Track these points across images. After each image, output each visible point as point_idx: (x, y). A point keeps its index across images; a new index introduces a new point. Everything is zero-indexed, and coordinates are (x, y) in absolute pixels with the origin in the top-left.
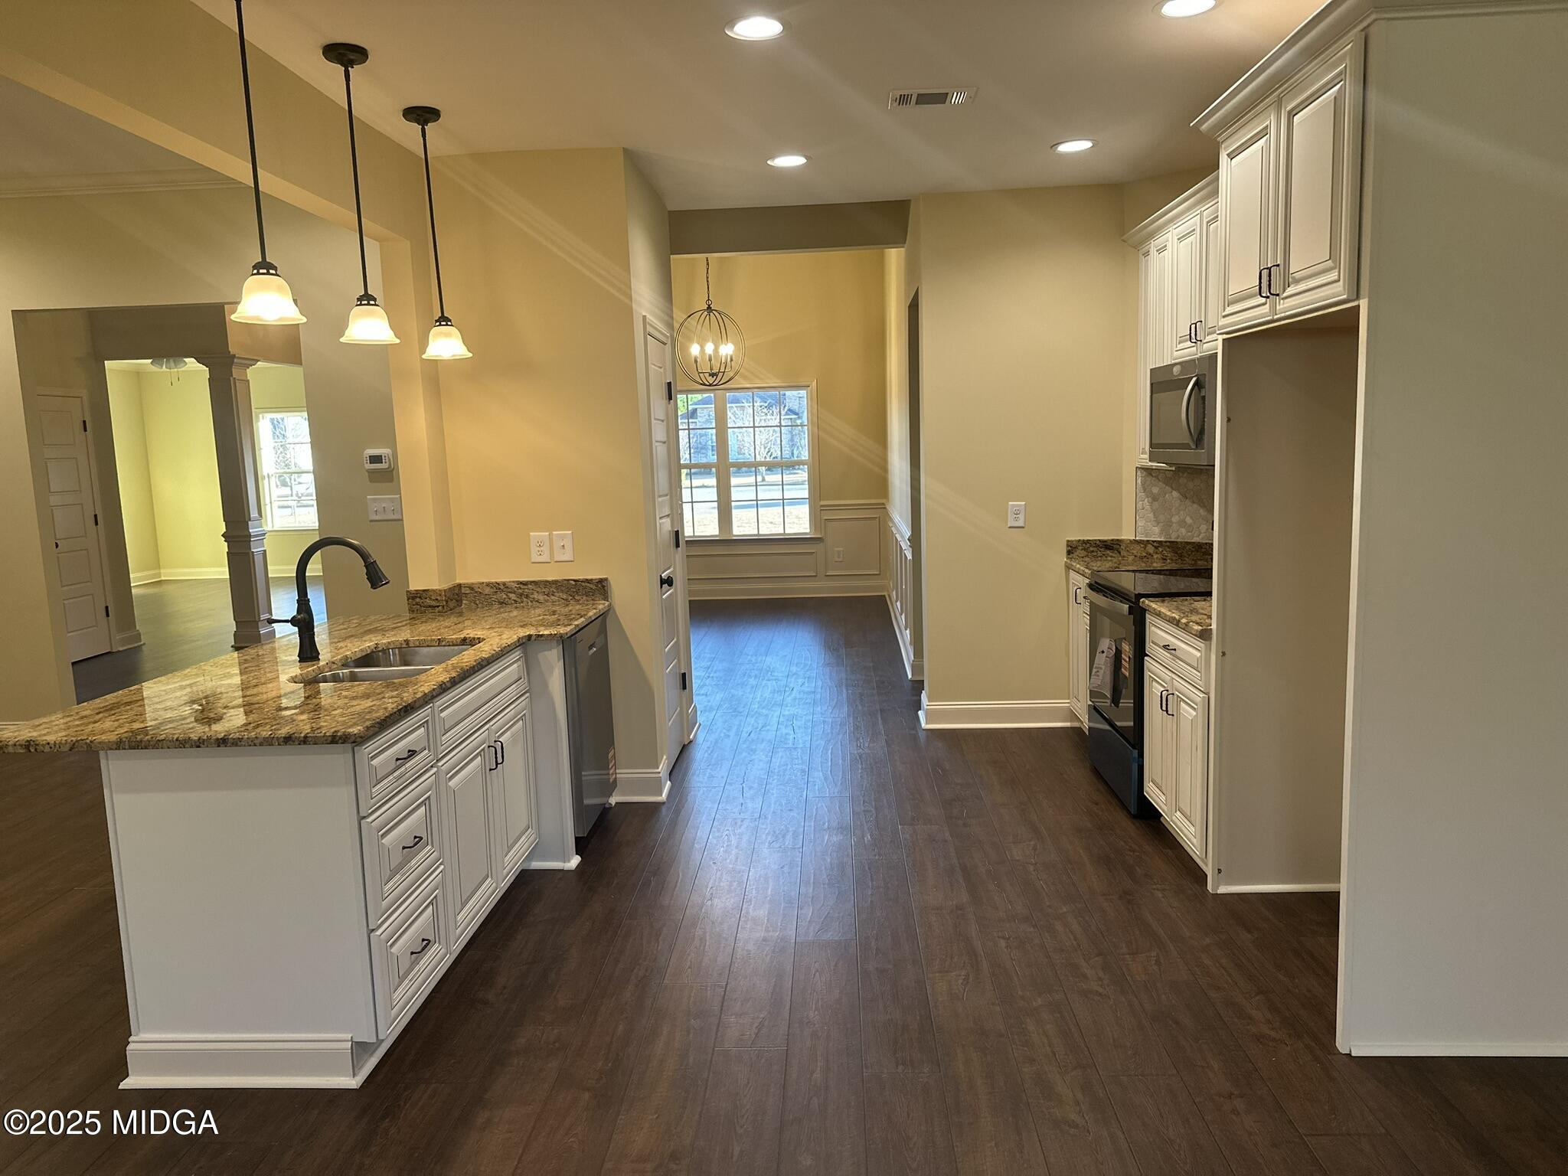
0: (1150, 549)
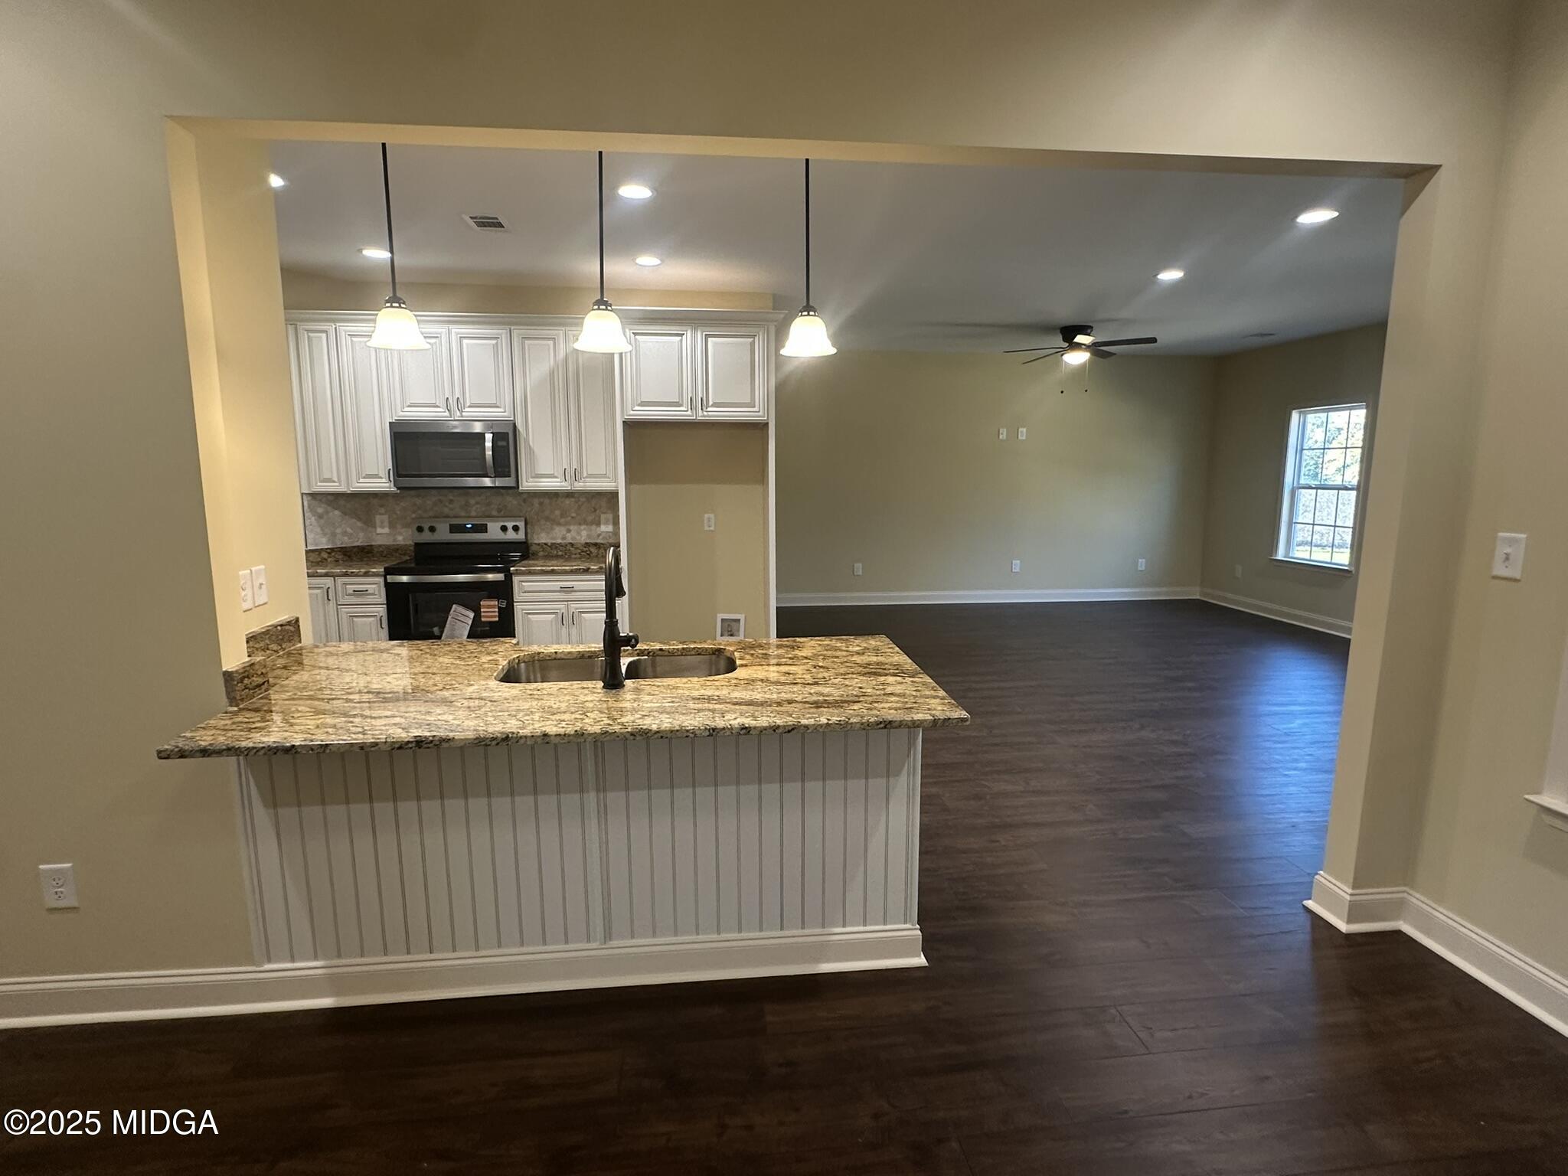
0: (325, 555)
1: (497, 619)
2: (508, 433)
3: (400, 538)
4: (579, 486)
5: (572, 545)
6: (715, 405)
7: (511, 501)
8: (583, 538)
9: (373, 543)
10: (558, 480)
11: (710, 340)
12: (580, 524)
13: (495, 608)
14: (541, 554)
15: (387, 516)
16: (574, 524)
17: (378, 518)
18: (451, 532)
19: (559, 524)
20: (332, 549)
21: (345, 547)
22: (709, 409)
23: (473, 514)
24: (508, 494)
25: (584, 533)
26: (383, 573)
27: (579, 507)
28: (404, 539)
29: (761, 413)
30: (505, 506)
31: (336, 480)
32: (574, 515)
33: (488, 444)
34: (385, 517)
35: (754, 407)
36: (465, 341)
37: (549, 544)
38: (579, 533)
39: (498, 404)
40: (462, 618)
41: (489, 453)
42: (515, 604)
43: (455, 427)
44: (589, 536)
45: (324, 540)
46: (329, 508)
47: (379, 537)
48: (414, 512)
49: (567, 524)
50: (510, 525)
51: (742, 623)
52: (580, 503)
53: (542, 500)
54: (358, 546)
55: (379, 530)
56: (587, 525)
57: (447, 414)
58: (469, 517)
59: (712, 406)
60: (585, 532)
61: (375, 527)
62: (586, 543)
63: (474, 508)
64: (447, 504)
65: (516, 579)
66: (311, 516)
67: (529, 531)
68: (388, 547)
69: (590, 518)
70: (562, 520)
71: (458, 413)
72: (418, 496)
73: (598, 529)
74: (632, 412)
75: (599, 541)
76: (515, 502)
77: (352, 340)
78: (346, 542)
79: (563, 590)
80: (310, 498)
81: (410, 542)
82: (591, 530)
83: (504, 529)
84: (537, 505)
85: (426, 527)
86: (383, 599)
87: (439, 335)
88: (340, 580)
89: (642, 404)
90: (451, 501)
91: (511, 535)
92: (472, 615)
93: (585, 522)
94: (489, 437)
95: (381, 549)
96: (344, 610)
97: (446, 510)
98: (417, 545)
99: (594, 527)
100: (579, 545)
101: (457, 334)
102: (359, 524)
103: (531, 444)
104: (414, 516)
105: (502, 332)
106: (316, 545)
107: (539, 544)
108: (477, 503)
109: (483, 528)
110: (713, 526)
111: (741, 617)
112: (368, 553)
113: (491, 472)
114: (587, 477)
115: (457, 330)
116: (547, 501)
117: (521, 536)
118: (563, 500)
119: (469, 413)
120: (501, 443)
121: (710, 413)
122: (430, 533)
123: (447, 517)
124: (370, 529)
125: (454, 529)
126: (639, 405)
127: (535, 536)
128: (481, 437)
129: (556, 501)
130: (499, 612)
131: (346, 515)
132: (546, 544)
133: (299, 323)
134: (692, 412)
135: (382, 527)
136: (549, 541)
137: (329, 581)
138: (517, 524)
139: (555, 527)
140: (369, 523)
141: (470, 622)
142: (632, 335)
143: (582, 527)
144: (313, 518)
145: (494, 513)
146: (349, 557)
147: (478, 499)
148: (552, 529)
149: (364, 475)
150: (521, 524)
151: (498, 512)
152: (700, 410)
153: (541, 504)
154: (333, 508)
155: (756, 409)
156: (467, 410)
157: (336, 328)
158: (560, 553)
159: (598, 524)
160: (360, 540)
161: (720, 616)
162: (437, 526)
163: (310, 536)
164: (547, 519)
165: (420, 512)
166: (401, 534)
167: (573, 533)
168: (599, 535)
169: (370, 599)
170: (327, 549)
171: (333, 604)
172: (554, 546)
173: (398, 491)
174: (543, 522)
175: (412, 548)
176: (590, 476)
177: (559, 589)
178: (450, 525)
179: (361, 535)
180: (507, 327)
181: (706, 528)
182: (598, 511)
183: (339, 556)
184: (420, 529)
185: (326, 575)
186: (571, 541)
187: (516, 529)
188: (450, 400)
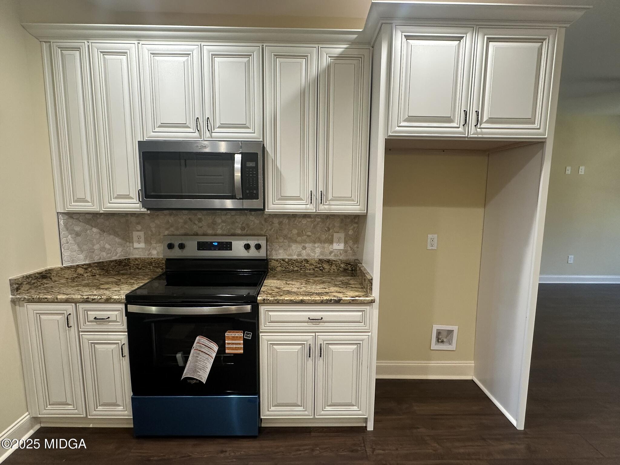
1: (242, 351)
2: (257, 154)
3: (154, 252)
4: (324, 209)
5: (307, 261)
6: (491, 120)
7: (254, 220)
8: (317, 254)
9: (131, 257)
10: (304, 202)
11: (491, 44)
12: (315, 242)
13: (239, 340)
14: (279, 269)
15: (143, 232)
16: (309, 243)
17: (135, 234)
18: (198, 249)
19: (296, 242)
20: (89, 265)
21: (103, 262)
22: (483, 126)
23: (219, 232)
24: (251, 214)
25: (318, 251)
26: (124, 301)
27: (314, 227)
28: (158, 253)
29: (541, 131)
30: (248, 225)
31: (89, 200)
32: (309, 234)
33: (238, 166)
34: (142, 234)
35: (534, 123)
36: (217, 60)
37: (287, 260)
38: (313, 250)
39: (248, 125)
40: (205, 350)
41: (238, 175)
42: (261, 334)
43: (205, 147)
44: (322, 253)
45: (82, 256)
46: (88, 226)
47: (136, 251)
48: (167, 229)
49: (304, 241)
50: (252, 243)
51: (455, 334)
52: (315, 223)
53: (281, 220)
54: (116, 260)
55: (136, 245)
56: (321, 243)
57: (197, 134)
58: (216, 235)
59: (487, 122)
60: (318, 249)
61: (133, 243)
62: (320, 260)
63: (220, 227)
64: (197, 222)
65: (262, 309)
66: (68, 234)
67: (269, 247)
68: (143, 260)
69: (324, 237)
70: (299, 239)
71: (208, 134)
72: (170, 215)
73: (331, 247)
74: (398, 129)
75: (332, 257)
76: (257, 222)
77: (104, 58)
78: (104, 257)
79: (312, 320)
80: (66, 217)
81: (161, 256)
82: (324, 248)
83: (247, 247)
84: (277, 225)
85: (176, 244)
86: (125, 327)
87: (191, 53)
88: (81, 306)
89: (411, 119)
90: (200, 220)
91: (253, 253)
92: (216, 348)
93: (320, 240)
94: (238, 158)
95: (137, 262)
96: (86, 336)
97: (195, 228)
98: (168, 260)
99: (326, 245)
100: (313, 262)
101: (209, 51)
102: (117, 240)
103: (279, 165)
104: (166, 233)
105: (254, 49)
106: (73, 261)
107: (277, 261)
108: (223, 222)
109: (228, 246)
110: (436, 245)
111: (455, 328)
112: (125, 266)
113: (239, 194)
114: (331, 200)
115: (209, 48)
116: (286, 221)
117: (262, 254)
118: (300, 220)
119: (218, 133)
120: (250, 164)
121: (483, 130)
122: (180, 251)
123: (197, 234)
124: (128, 243)
125: (202, 246)
126: (405, 121)
127: (274, 252)
128: (230, 157)
129: (294, 221)
130: (244, 344)
131: (104, 232)
132: (283, 260)
133: (52, 41)
134: (465, 130)
135: (139, 242)
136: (286, 257)
137: (70, 308)
138: (260, 242)
139: (292, 244)
140: (127, 238)
141: (214, 355)
142: (404, 39)
143: (316, 245)
144: (69, 237)
145: (239, 231)
146: (107, 271)
147: (224, 218)
148: (290, 246)
149: (115, 195)
150: (263, 243)
151: (242, 230)
152: (473, 127)
153: (280, 223)
154: (92, 226)
155: (536, 126)
156: (216, 130)
157: (89, 46)
158: (296, 269)
159: (331, 242)
160: (118, 254)
161: (436, 327)
162: (187, 243)
163: (66, 254)
164: (285, 237)
165: (172, 229)
166: (155, 248)
167: (308, 250)
168: (331, 253)
169: (111, 326)
170: (83, 265)
171: (74, 330)
172: (291, 262)
173: (149, 212)
174: (281, 239)
175: (164, 262)
176: (335, 199)
177: (307, 320)
178: (198, 242)
179: (119, 250)
180: (260, 45)
181: (429, 248)
182: (331, 231)
183: (97, 271)
184: (171, 246)
185: (67, 301)
186: (306, 258)
187: (258, 247)
188: (201, 120)
